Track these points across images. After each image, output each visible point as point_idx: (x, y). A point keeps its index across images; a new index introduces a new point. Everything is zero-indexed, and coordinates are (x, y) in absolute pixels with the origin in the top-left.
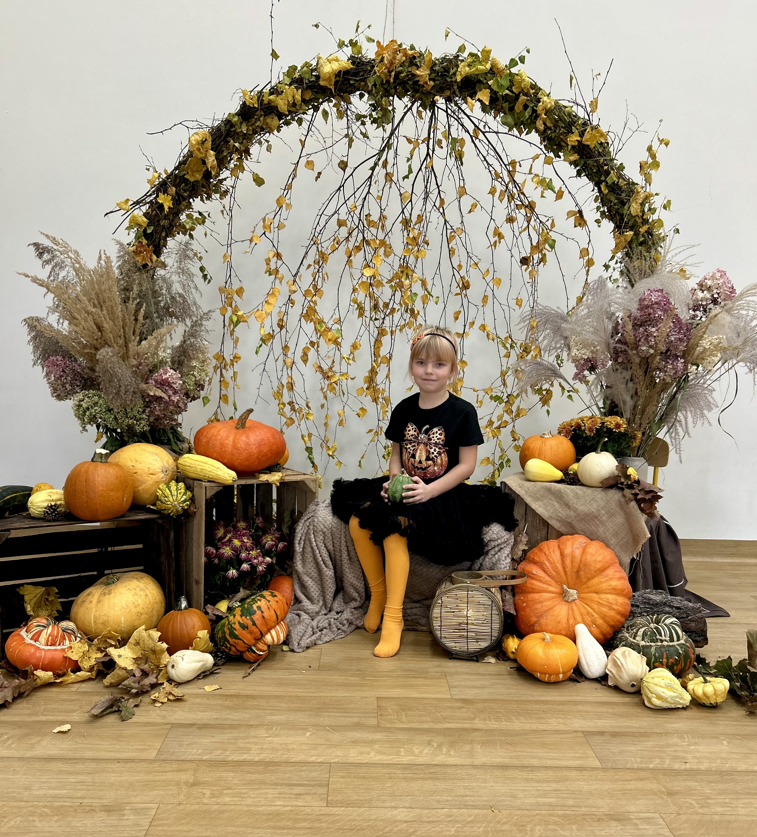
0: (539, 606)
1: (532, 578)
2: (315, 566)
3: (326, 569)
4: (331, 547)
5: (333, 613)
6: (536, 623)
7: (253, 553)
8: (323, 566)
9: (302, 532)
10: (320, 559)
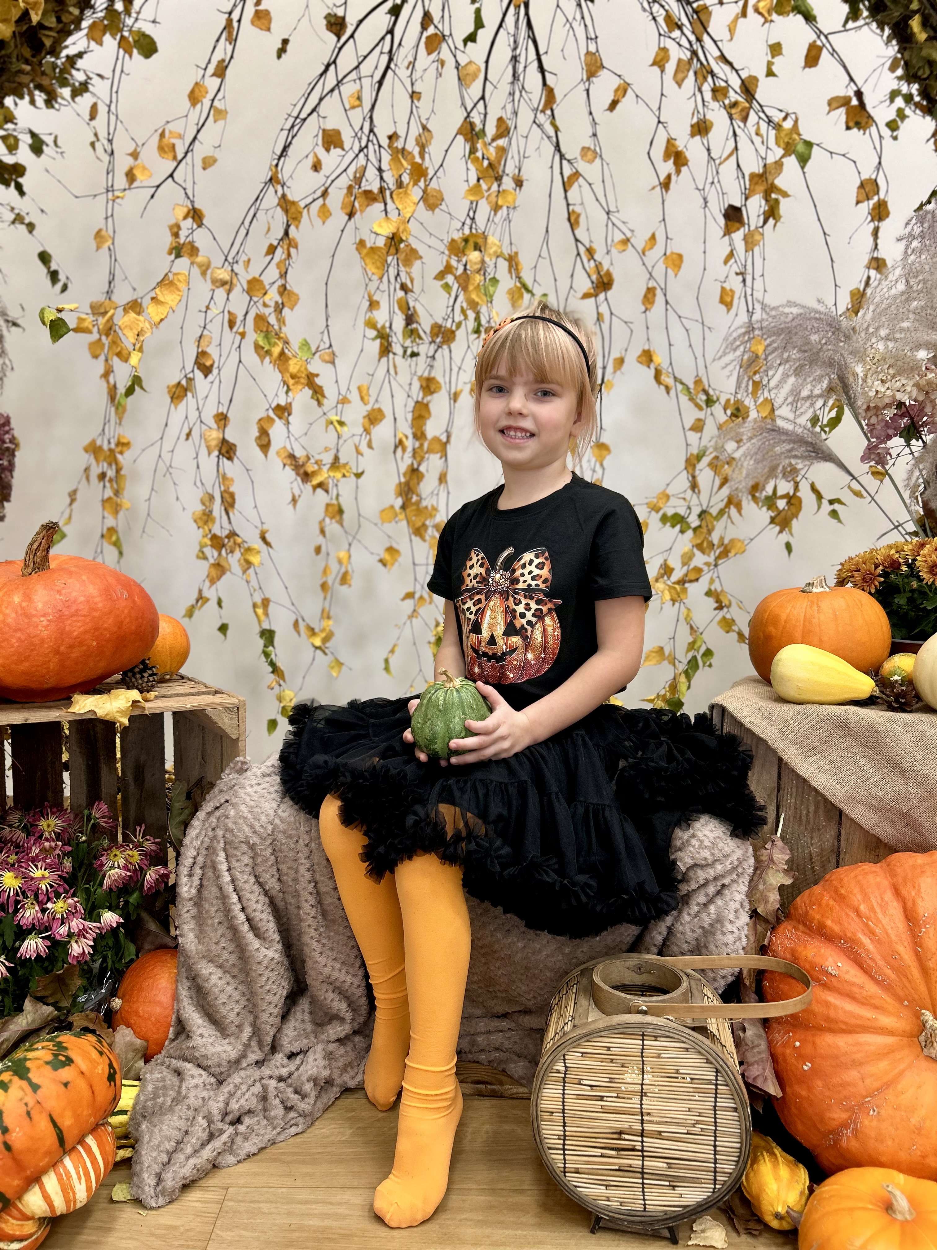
0: (852, 1075)
1: (825, 986)
2: (229, 935)
3: (256, 943)
4: (272, 884)
5: (279, 1058)
6: (846, 1126)
7: (58, 907)
8: (250, 936)
9: (197, 843)
10: (242, 917)
